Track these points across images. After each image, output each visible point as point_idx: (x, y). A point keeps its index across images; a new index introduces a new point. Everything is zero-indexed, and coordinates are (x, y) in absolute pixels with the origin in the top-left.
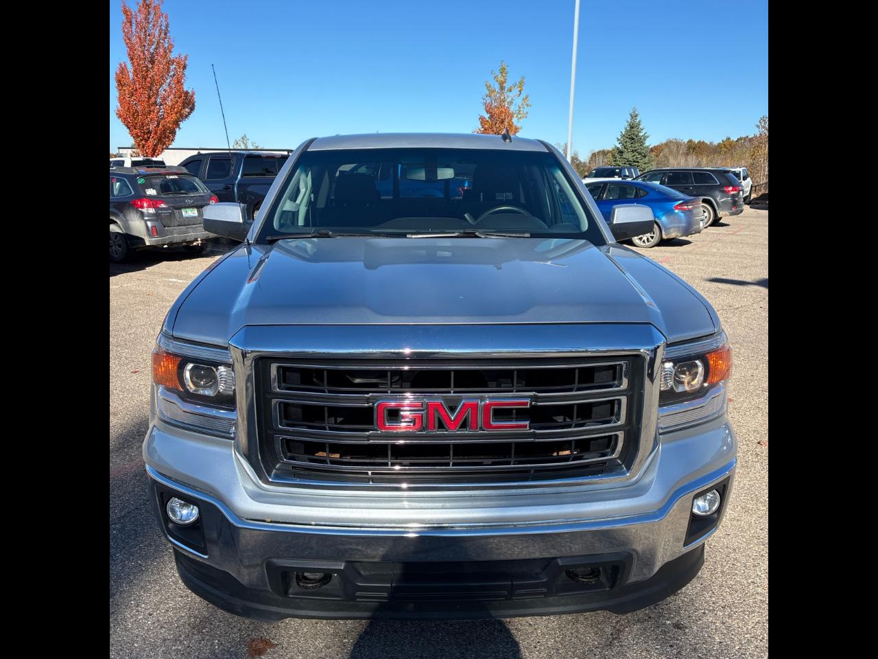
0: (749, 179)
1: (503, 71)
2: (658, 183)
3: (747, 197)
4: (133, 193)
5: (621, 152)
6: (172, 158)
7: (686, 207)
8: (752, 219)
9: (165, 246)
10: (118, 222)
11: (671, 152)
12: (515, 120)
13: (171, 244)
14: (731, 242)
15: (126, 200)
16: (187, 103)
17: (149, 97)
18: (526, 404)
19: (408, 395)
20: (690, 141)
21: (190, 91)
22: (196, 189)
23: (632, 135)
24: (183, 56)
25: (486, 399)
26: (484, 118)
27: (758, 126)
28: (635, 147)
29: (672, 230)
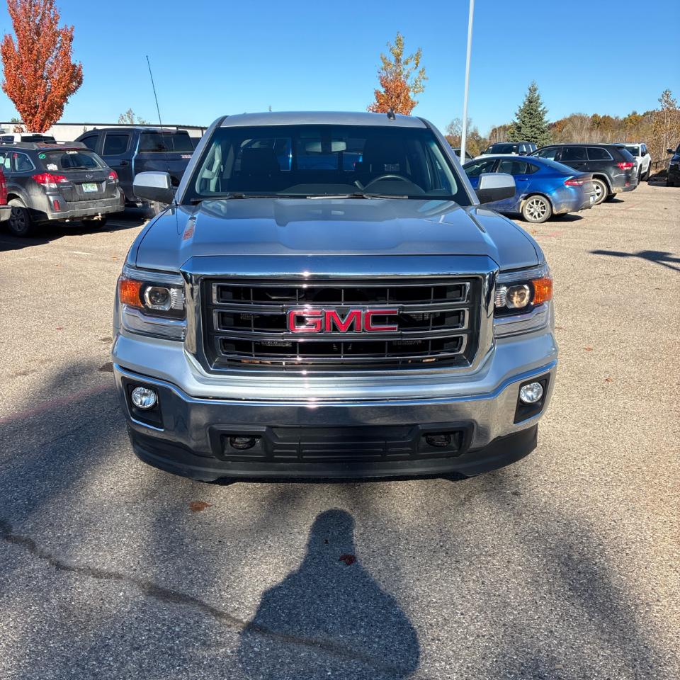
0: (648, 155)
1: (399, 42)
2: (552, 159)
3: (645, 173)
4: (35, 168)
5: (519, 128)
6: (64, 134)
7: (576, 183)
8: (647, 196)
9: (67, 221)
10: (21, 196)
11: (574, 127)
12: (411, 94)
13: (72, 218)
14: (621, 218)
15: (26, 175)
16: (74, 77)
17: (36, 71)
18: (396, 312)
19: (307, 306)
20: (595, 116)
21: (77, 64)
22: (95, 165)
23: (531, 110)
24: (69, 28)
25: (367, 309)
26: (380, 92)
27: (660, 100)
28: (534, 122)
29: (562, 205)
